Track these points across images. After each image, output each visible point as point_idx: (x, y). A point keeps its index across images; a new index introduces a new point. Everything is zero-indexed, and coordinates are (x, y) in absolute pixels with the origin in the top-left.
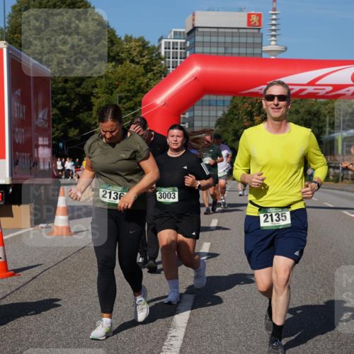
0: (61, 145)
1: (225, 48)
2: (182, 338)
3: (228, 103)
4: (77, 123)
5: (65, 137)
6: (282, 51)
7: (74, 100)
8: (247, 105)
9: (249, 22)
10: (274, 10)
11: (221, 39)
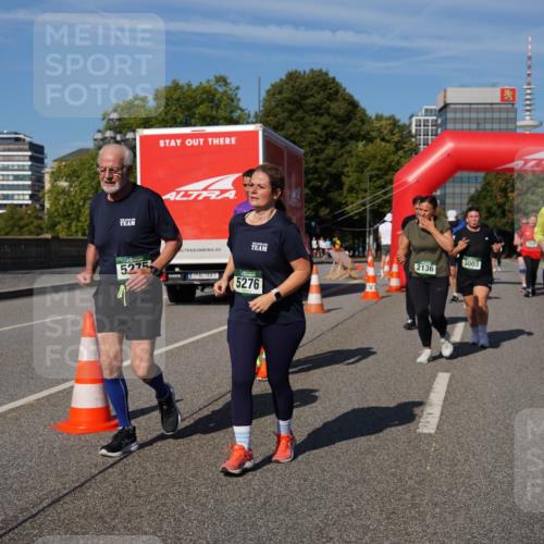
0: (313, 224)
1: (478, 124)
2: (438, 414)
3: (480, 180)
4: (327, 203)
5: (316, 217)
6: (536, 127)
7: (325, 179)
8: (500, 181)
9: (502, 98)
10: (529, 84)
11: (474, 115)
